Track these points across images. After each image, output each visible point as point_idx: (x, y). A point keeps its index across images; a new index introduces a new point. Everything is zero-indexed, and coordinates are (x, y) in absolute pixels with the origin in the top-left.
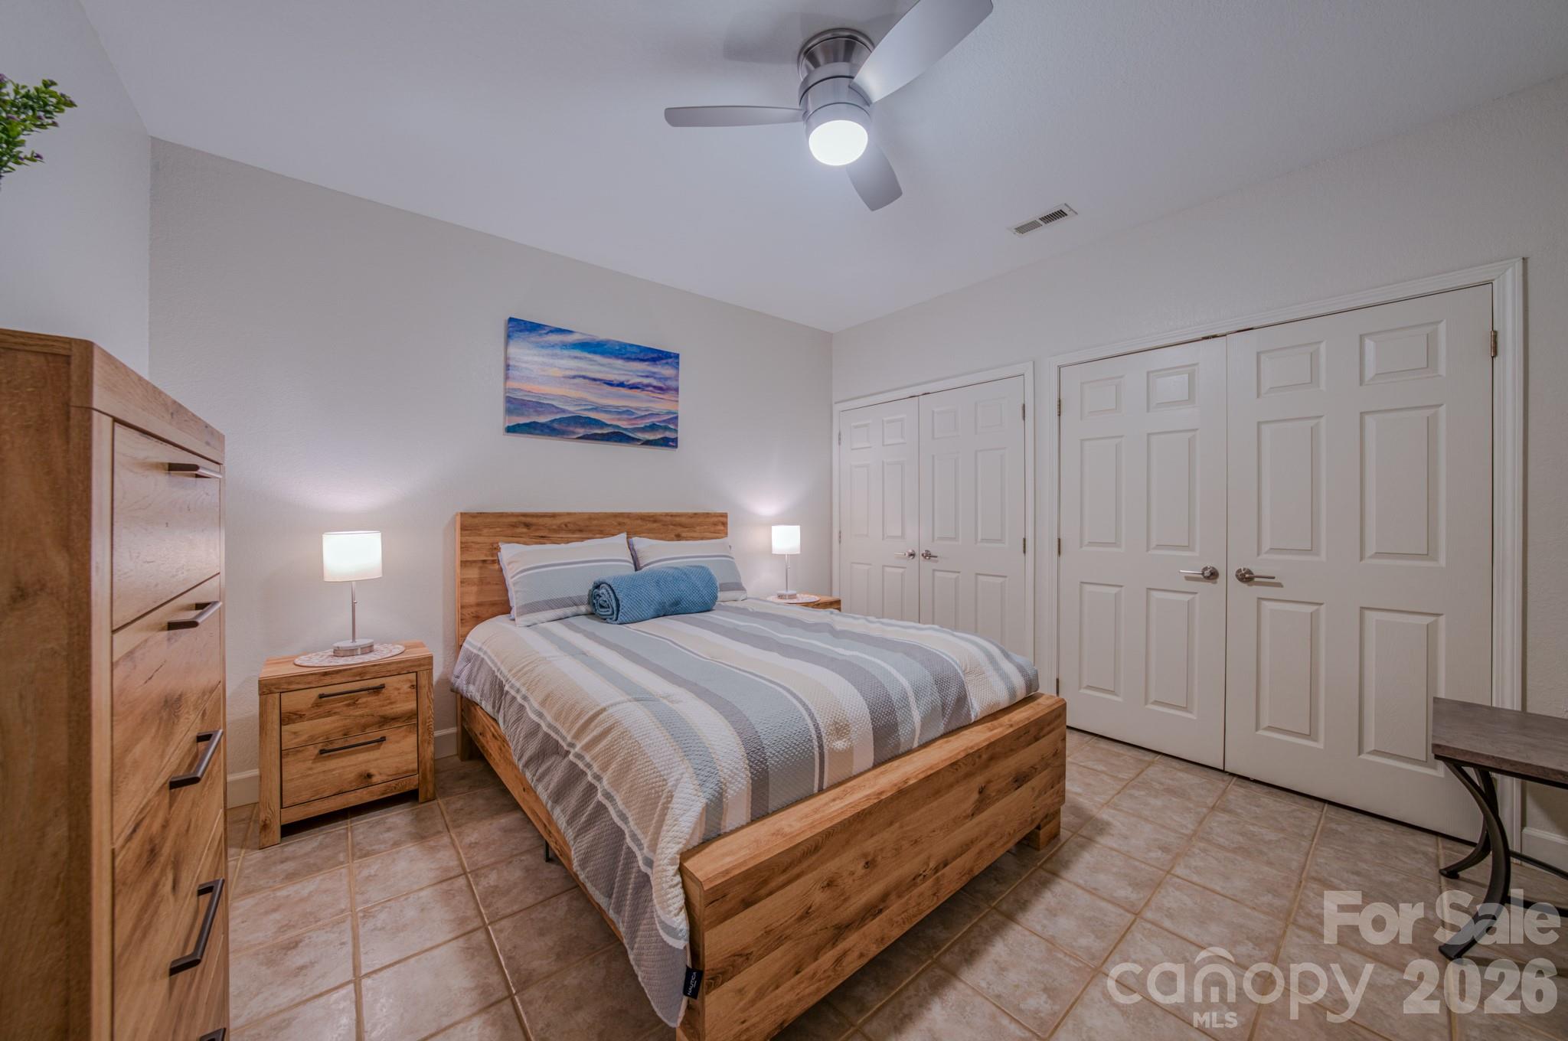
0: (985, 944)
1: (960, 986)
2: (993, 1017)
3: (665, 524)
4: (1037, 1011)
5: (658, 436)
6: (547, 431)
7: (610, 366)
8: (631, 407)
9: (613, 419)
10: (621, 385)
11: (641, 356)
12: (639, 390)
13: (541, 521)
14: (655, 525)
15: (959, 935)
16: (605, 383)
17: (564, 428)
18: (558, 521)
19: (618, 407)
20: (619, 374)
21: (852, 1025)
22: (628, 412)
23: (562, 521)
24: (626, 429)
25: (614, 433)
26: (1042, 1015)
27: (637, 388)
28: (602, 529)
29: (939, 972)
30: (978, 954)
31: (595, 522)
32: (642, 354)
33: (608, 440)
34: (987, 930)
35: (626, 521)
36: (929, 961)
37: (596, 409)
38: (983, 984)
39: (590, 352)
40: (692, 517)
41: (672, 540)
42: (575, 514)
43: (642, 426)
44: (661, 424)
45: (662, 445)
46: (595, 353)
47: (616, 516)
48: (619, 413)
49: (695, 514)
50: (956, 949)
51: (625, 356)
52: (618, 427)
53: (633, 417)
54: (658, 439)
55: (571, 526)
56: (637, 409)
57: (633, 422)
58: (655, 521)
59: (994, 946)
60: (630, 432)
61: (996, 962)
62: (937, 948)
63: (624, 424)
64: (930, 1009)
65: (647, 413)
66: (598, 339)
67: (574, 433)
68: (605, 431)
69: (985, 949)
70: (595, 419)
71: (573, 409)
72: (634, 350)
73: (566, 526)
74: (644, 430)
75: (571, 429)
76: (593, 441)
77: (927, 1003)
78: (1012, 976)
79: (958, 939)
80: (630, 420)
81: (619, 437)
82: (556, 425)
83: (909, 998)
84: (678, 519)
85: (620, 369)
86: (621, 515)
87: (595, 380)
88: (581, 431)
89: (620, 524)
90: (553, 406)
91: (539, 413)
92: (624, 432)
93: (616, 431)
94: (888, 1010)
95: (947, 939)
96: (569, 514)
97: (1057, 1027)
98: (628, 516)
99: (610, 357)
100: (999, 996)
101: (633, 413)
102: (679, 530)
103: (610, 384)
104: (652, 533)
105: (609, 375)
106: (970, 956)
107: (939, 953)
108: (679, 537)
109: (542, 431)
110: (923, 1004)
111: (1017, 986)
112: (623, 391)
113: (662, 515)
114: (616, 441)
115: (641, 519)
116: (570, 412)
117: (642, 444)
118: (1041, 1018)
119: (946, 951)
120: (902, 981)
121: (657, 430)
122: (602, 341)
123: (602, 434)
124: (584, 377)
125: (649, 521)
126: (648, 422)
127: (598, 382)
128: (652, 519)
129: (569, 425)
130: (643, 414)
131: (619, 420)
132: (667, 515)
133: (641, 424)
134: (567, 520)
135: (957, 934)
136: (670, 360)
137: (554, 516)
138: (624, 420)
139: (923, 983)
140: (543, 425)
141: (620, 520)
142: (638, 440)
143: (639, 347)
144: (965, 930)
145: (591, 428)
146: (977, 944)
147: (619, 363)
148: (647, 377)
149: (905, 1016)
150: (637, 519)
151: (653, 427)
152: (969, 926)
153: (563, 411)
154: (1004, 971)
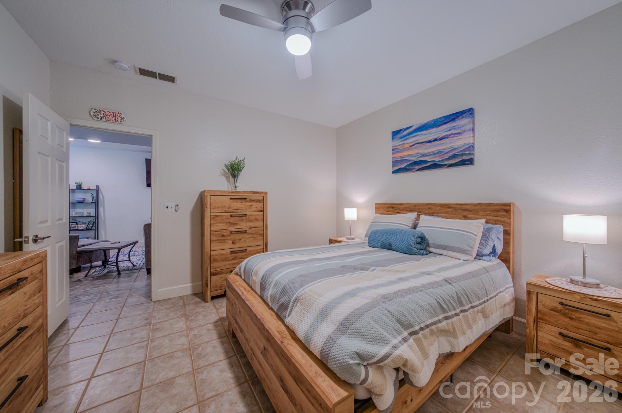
0: (246, 403)
1: (234, 385)
2: (217, 390)
3: (456, 209)
4: (209, 407)
5: (458, 160)
6: (404, 170)
7: (430, 133)
8: (441, 149)
9: (431, 158)
10: (436, 140)
11: (446, 121)
12: (445, 139)
13: (397, 206)
14: (449, 210)
15: (256, 395)
16: (427, 142)
17: (410, 168)
18: (403, 206)
19: (434, 152)
20: (434, 136)
21: (238, 354)
22: (440, 152)
23: (404, 206)
24: (438, 161)
25: (432, 164)
26: (207, 408)
27: (444, 138)
28: (421, 210)
29: (243, 381)
30: (243, 398)
31: (417, 207)
32: (446, 120)
33: (429, 169)
34: (253, 408)
35: (432, 207)
36: (248, 379)
37: (423, 156)
38: (230, 393)
39: (420, 131)
40: (476, 206)
41: (461, 219)
42: (409, 203)
43: (448, 157)
44: (459, 153)
45: (460, 165)
46: (422, 130)
47: (427, 204)
48: (434, 154)
49: (479, 204)
50: (249, 390)
51: (437, 125)
52: (434, 161)
53: (442, 154)
54: (458, 162)
55: (408, 209)
56: (444, 149)
57: (443, 156)
58: (449, 208)
59: (244, 406)
60: (440, 162)
61: (236, 403)
62: (253, 384)
63: (437, 159)
64: (231, 373)
65: (450, 150)
66: (423, 124)
67: (414, 169)
68: (428, 165)
69: (244, 402)
70: (423, 161)
71: (414, 159)
72: (442, 119)
73: (406, 208)
74: (449, 159)
75: (413, 167)
76: (423, 171)
77: (233, 373)
78: (227, 406)
79: (253, 392)
80: (440, 156)
81: (435, 166)
82: (407, 167)
83: (238, 369)
84: (464, 207)
85: (435, 132)
86: (430, 204)
87: (422, 143)
88: (417, 167)
89: (429, 208)
90: (406, 160)
91: (401, 164)
92: (437, 163)
93: (433, 163)
94: (237, 363)
95: (255, 389)
96: (407, 204)
97: (200, 411)
98: (434, 204)
99: (429, 129)
100: (222, 396)
101: (442, 152)
102: (466, 213)
103: (430, 142)
104: (447, 214)
105: (430, 138)
106: (243, 395)
107: (250, 384)
108: (465, 217)
109: (403, 171)
110: (234, 372)
111: (222, 405)
112: (436, 143)
113: (453, 204)
114: (433, 168)
115: (441, 206)
116: (413, 160)
117: (448, 167)
118: (206, 407)
119: (250, 387)
120: (245, 368)
121: (457, 157)
122: (425, 124)
123: (427, 167)
124: (418, 143)
125: (445, 207)
126: (451, 154)
127: (424, 143)
128: (447, 206)
129: (412, 166)
130: (448, 151)
131: (435, 157)
132: (457, 204)
133: (447, 156)
134: (406, 206)
135: (256, 394)
136: (464, 115)
137: (401, 204)
138: (437, 157)
139: (241, 374)
140: (403, 168)
141: (430, 206)
142: (445, 165)
143: (445, 117)
144: (257, 398)
145: (421, 165)
146: (248, 400)
147: (434, 130)
148: (450, 130)
149: (233, 366)
150: (438, 206)
151: (454, 156)
152: (259, 401)
153: (410, 161)
154: (231, 404)
